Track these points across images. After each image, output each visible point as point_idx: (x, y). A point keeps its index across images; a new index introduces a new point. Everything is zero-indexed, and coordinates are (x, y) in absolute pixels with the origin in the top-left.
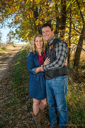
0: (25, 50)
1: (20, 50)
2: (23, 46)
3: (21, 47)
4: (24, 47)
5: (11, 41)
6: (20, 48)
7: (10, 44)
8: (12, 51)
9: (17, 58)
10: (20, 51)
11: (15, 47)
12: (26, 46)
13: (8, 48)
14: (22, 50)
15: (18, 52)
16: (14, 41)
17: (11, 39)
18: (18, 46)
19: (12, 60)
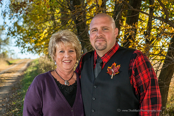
0: (36, 71)
1: (23, 71)
2: (29, 62)
3: (26, 65)
4: (33, 64)
5: (2, 51)
6: (24, 67)
8: (5, 73)
9: (19, 88)
10: (25, 72)
12: (37, 63)
14: (30, 70)
15: (19, 76)
16: (7, 52)
18: (17, 62)
19: (9, 94)
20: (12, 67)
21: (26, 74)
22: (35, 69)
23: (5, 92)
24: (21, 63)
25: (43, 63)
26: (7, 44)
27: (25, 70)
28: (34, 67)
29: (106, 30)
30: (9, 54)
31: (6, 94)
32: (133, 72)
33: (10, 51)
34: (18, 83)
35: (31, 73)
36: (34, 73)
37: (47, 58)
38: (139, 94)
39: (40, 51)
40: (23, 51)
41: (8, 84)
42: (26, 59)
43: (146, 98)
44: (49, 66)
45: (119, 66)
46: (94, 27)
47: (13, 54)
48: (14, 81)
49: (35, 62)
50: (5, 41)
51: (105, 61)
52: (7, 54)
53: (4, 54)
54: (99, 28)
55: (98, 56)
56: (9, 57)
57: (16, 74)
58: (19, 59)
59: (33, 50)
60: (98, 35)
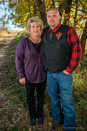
0: (22, 37)
1: (15, 37)
2: (18, 32)
3: (17, 33)
4: (21, 33)
5: (5, 27)
6: (16, 35)
7: (4, 30)
8: (7, 38)
9: (14, 45)
10: (17, 37)
11: (9, 33)
12: (22, 32)
13: (2, 35)
15: (13, 39)
16: (7, 27)
17: (5, 25)
18: (13, 32)
19: (9, 48)
20: (10, 35)
21: (17, 38)
22: (21, 35)
23: (7, 47)
24: (15, 33)
25: (25, 32)
26: (7, 23)
27: (17, 36)
28: (21, 34)
29: (55, 17)
30: (9, 29)
31: (8, 48)
32: (68, 37)
33: (9, 27)
34: (13, 43)
35: (19, 37)
36: (21, 37)
37: (27, 30)
38: (71, 47)
39: (23, 27)
40: (16, 27)
41: (8, 43)
42: (17, 31)
43: (74, 49)
44: (28, 34)
45: (61, 34)
46: (49, 15)
47: (10, 28)
48: (11, 41)
49: (21, 32)
50: (7, 22)
51: (55, 31)
52: (8, 28)
53: (6, 29)
54: (52, 15)
55: (51, 29)
56: (9, 30)
57: (12, 38)
58: (14, 31)
59: (20, 27)
60: (51, 19)
